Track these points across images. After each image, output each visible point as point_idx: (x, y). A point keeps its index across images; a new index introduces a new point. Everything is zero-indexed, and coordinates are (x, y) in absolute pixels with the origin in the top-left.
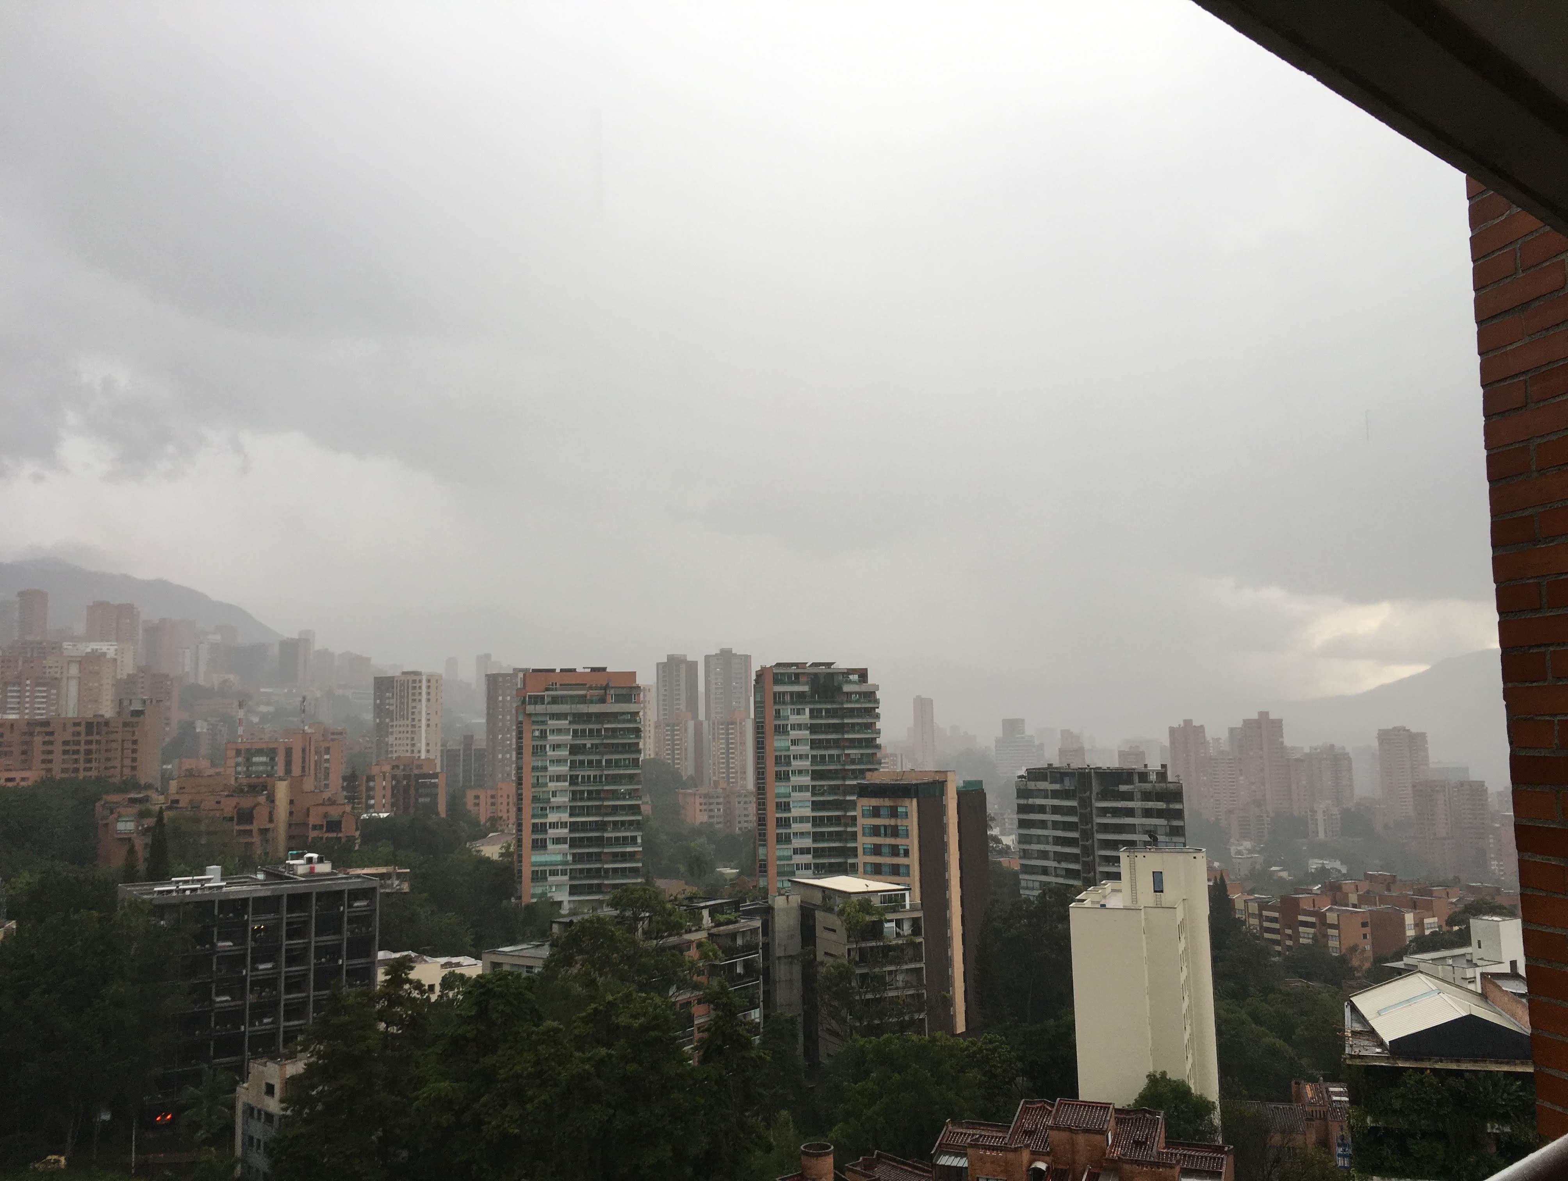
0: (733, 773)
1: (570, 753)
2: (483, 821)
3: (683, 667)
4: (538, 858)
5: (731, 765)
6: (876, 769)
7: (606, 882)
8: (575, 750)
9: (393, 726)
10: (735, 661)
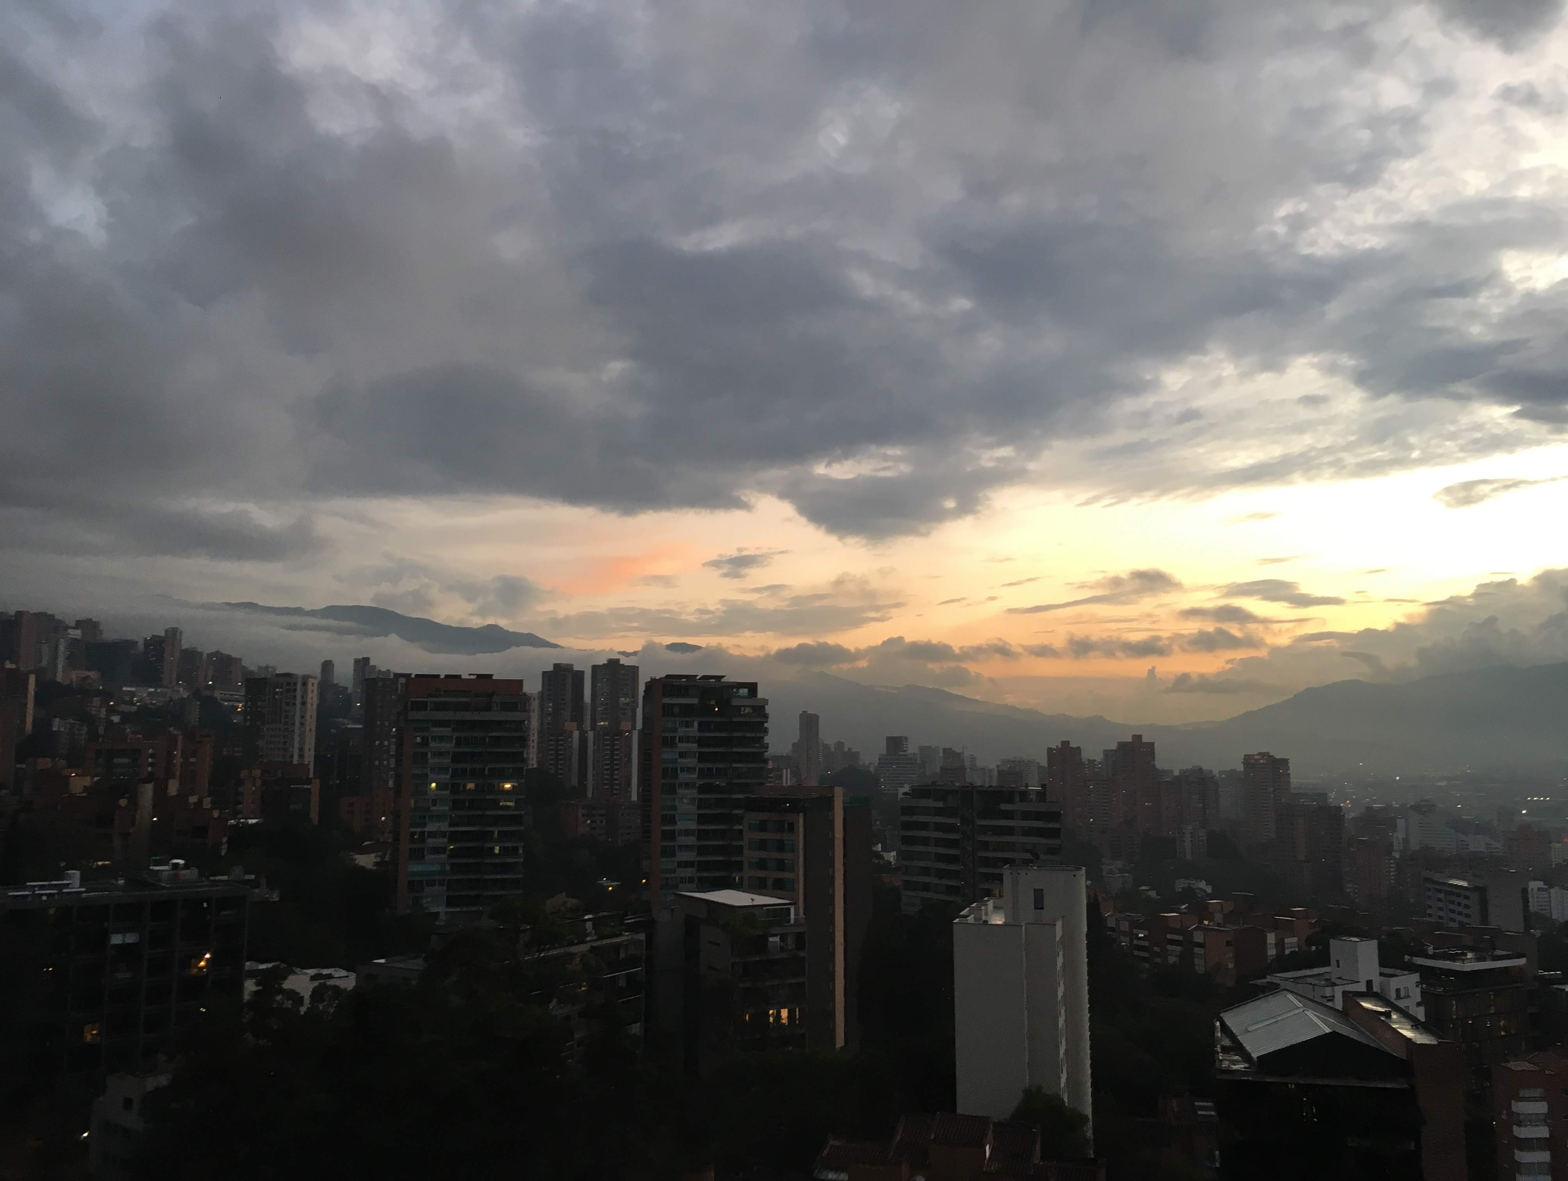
0: (617, 784)
1: (452, 761)
2: (357, 829)
3: (569, 675)
4: (415, 868)
5: (615, 777)
6: (763, 784)
7: (485, 893)
8: (457, 758)
9: (263, 729)
10: (623, 672)
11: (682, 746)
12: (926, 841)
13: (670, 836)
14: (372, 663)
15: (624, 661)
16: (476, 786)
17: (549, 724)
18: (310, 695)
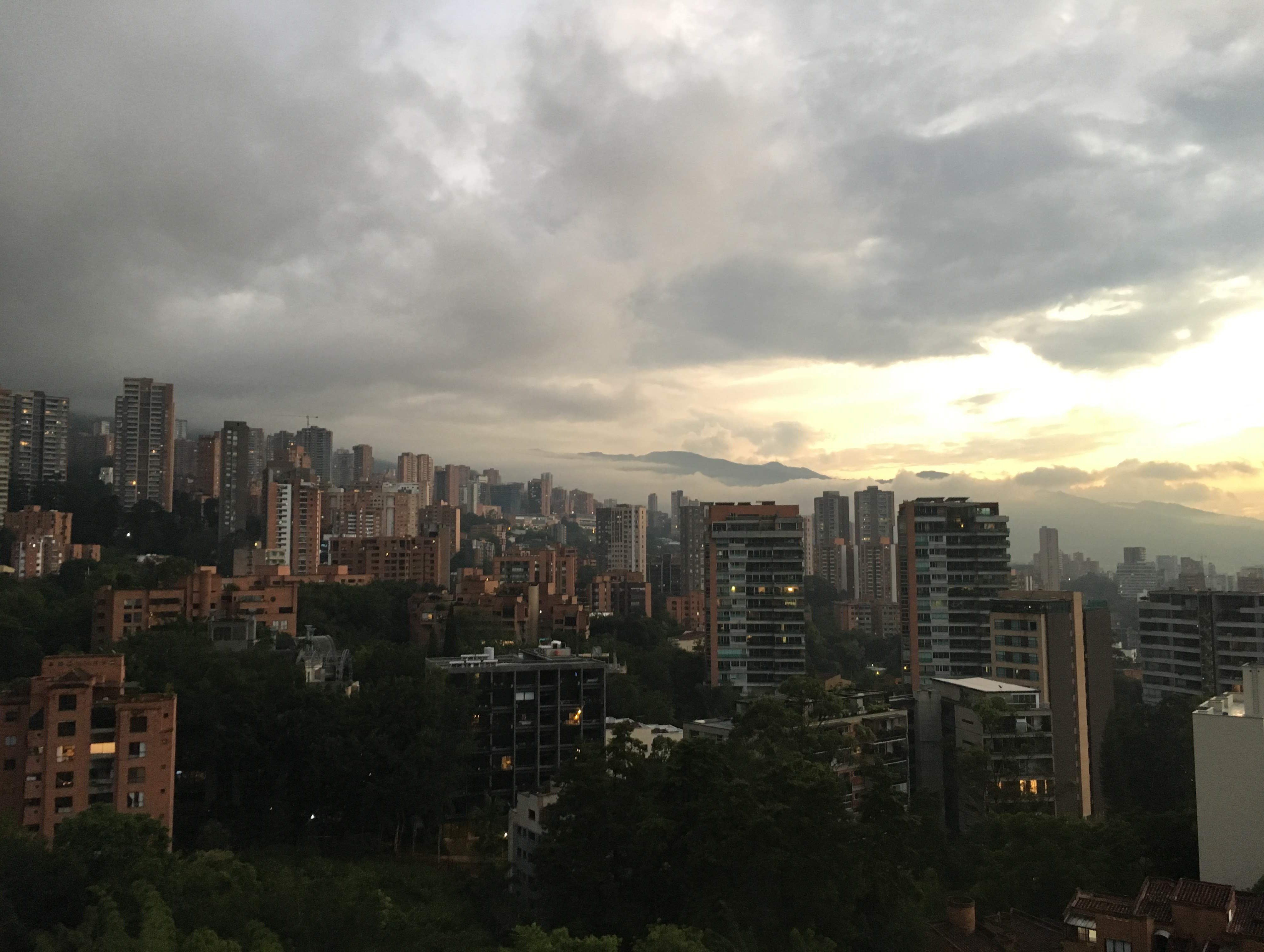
0: (879, 589)
1: (747, 570)
2: (679, 622)
3: (837, 501)
4: (723, 651)
5: (877, 583)
6: (1007, 589)
7: (776, 673)
8: (750, 567)
9: (610, 546)
10: (881, 496)
11: (934, 557)
12: (1165, 641)
13: (926, 631)
14: (684, 495)
15: (881, 487)
16: (766, 589)
17: (822, 540)
18: (641, 520)
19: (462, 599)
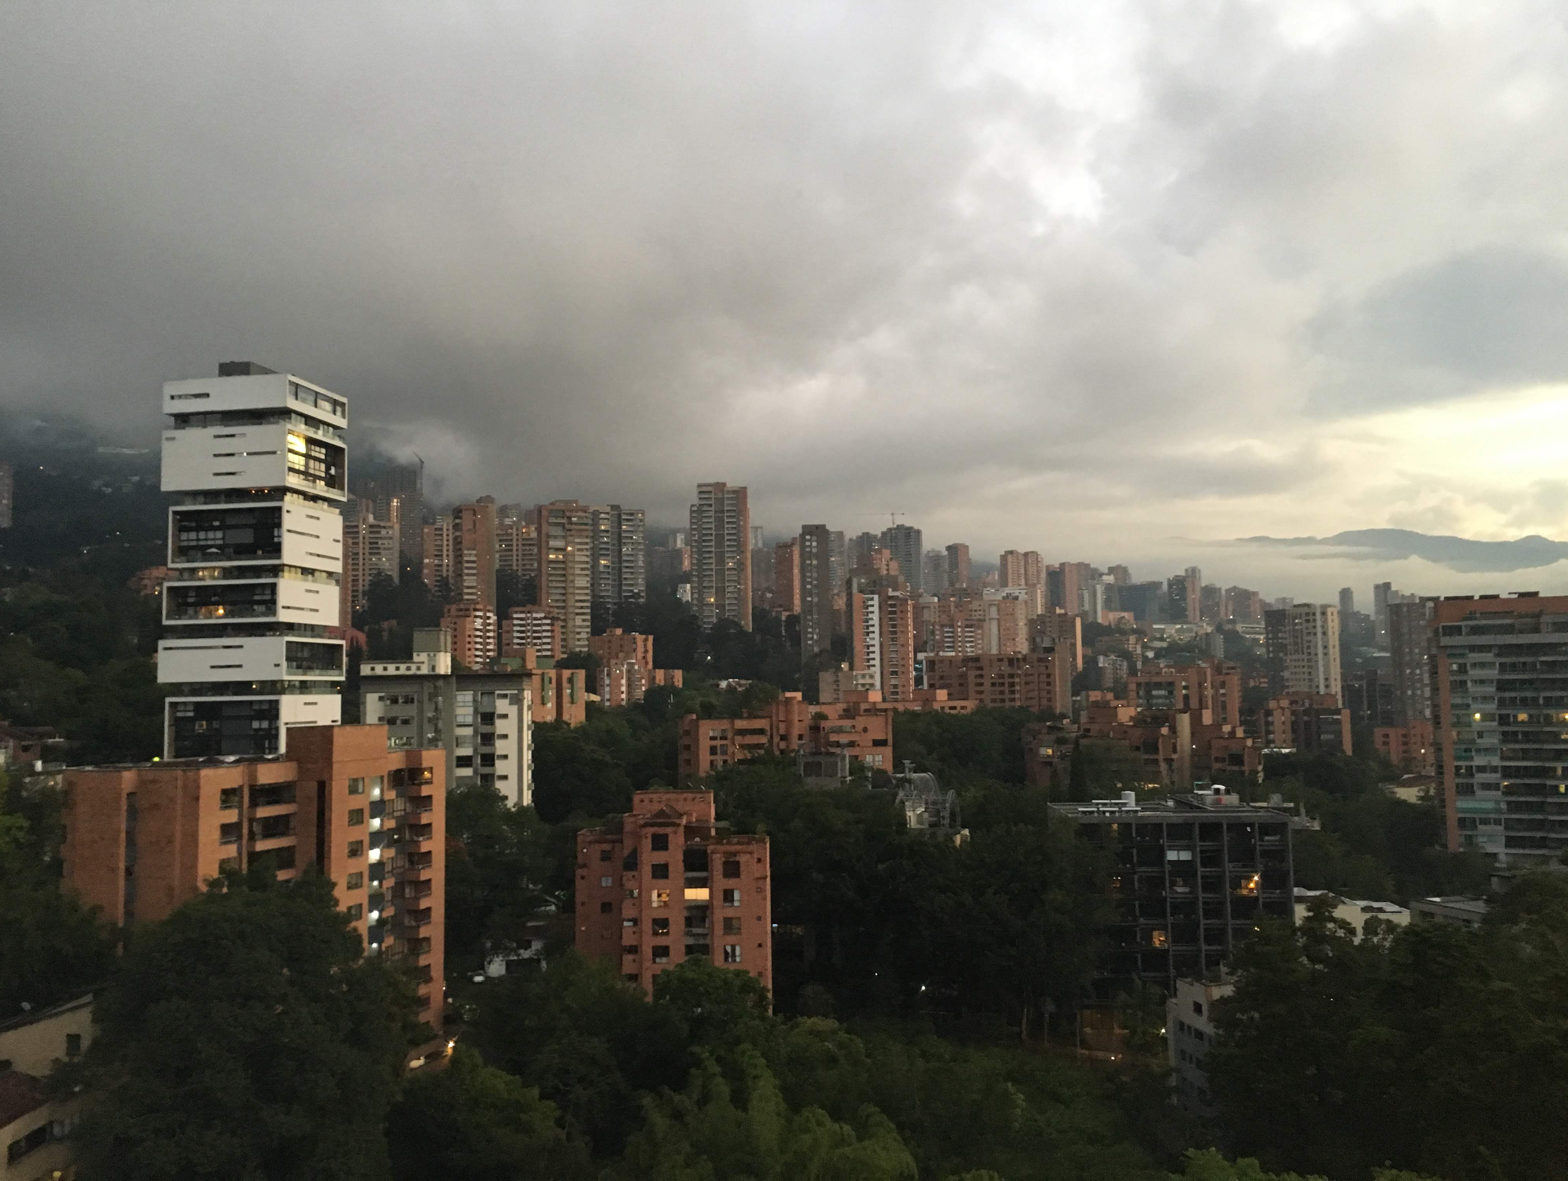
1: (1498, 690)
2: (1395, 762)
4: (1465, 804)
7: (1551, 836)
8: (1502, 686)
9: (1287, 660)
14: (1393, 588)
16: (1530, 717)
18: (1330, 624)
19: (1088, 730)
